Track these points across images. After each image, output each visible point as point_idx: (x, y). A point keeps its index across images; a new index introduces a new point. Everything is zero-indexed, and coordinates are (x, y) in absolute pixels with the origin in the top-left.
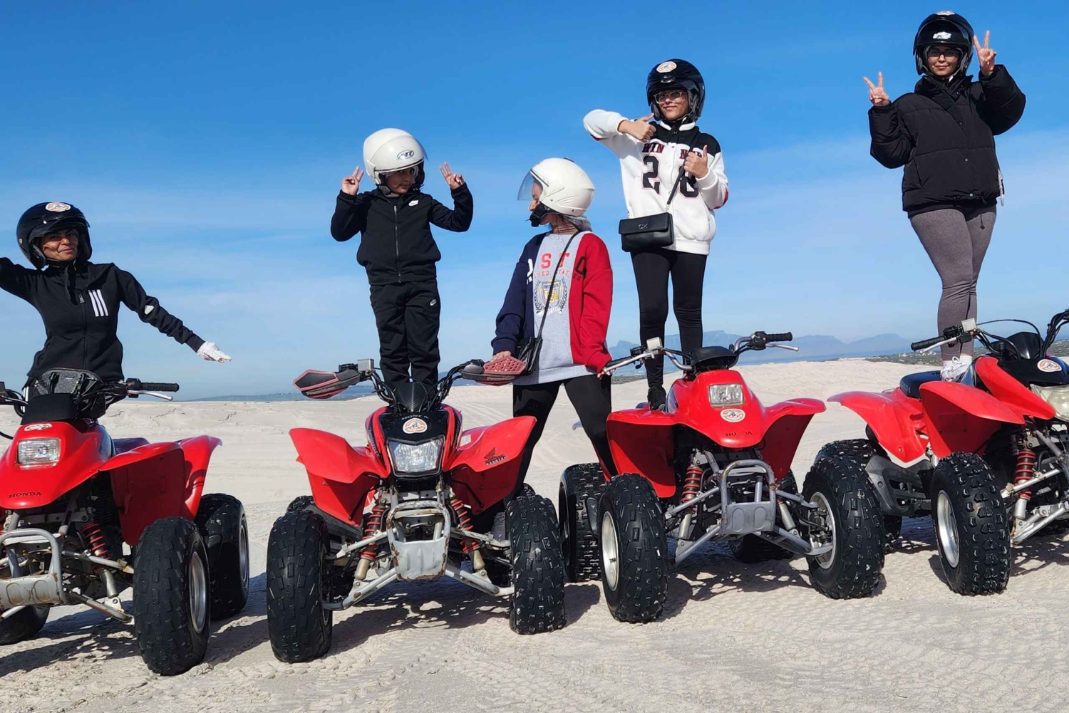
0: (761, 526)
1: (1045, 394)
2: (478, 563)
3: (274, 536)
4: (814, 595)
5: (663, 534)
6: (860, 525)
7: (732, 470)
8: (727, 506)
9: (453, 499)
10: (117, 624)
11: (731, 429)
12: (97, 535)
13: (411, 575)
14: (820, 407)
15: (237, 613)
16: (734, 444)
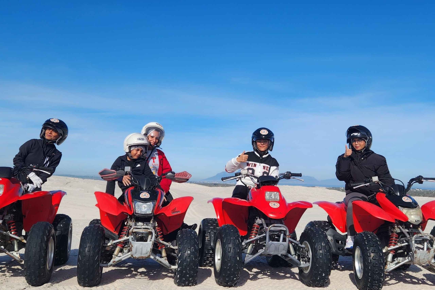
0: (281, 252)
1: (404, 211)
2: (164, 254)
3: (84, 234)
4: (300, 284)
5: (241, 251)
6: (322, 257)
7: (271, 228)
8: (268, 242)
9: (157, 226)
10: (16, 263)
11: (273, 210)
12: (13, 226)
13: (137, 256)
14: (310, 206)
15: (64, 263)
16: (273, 217)
